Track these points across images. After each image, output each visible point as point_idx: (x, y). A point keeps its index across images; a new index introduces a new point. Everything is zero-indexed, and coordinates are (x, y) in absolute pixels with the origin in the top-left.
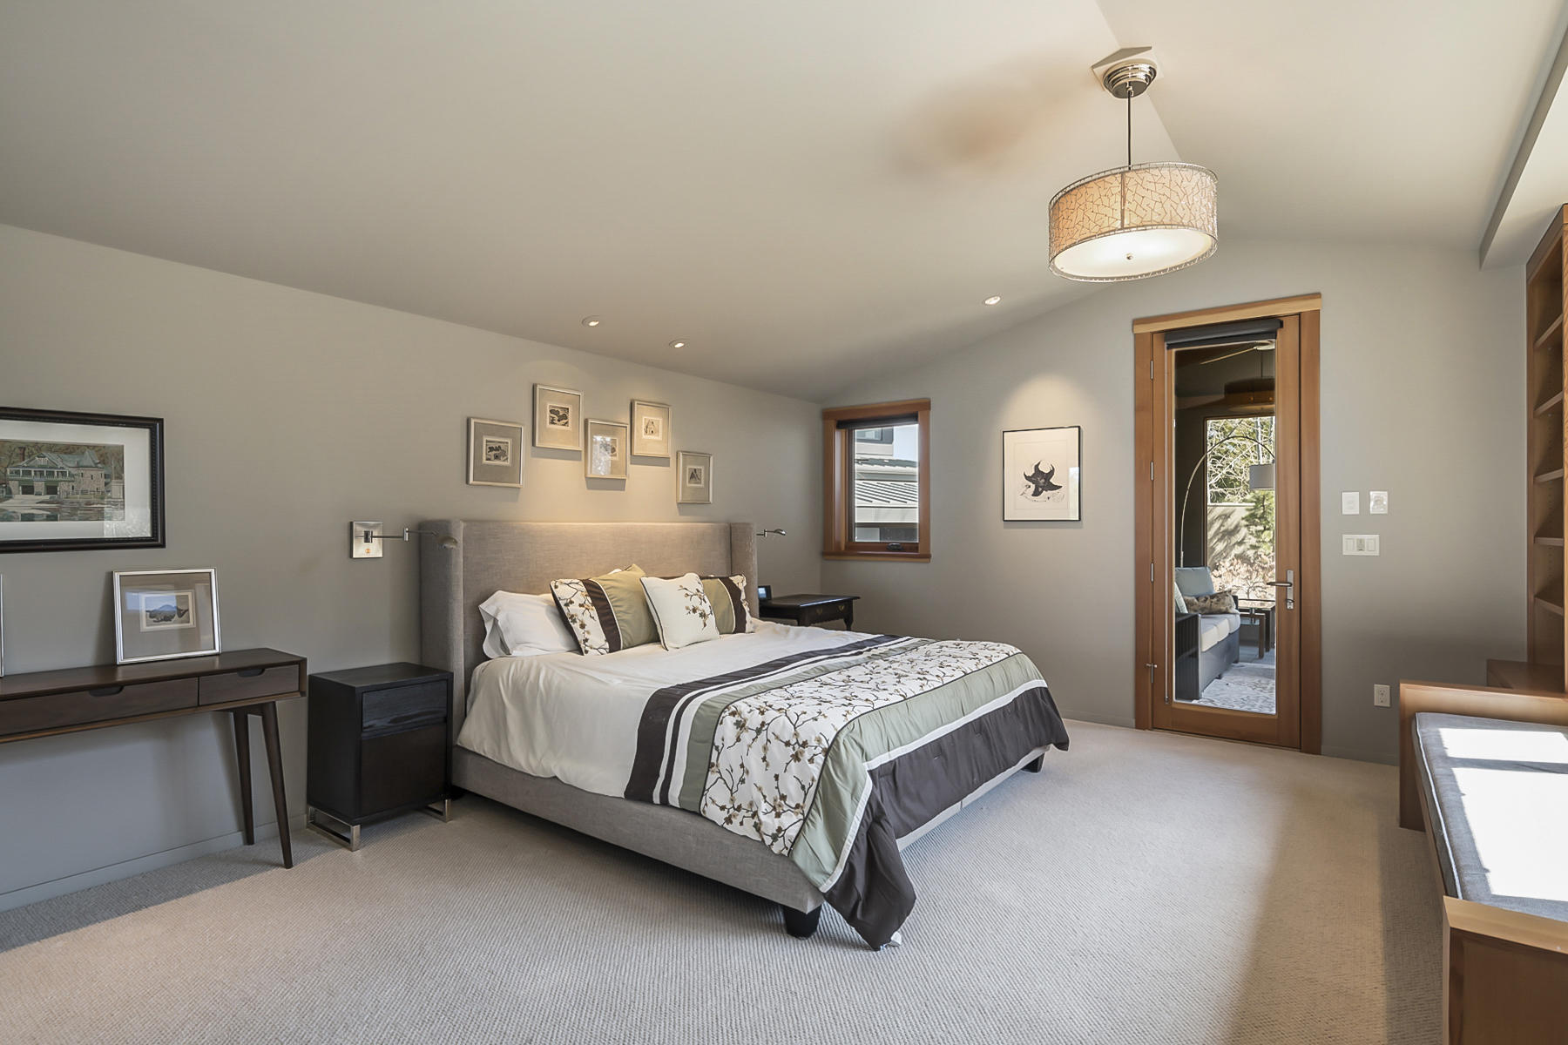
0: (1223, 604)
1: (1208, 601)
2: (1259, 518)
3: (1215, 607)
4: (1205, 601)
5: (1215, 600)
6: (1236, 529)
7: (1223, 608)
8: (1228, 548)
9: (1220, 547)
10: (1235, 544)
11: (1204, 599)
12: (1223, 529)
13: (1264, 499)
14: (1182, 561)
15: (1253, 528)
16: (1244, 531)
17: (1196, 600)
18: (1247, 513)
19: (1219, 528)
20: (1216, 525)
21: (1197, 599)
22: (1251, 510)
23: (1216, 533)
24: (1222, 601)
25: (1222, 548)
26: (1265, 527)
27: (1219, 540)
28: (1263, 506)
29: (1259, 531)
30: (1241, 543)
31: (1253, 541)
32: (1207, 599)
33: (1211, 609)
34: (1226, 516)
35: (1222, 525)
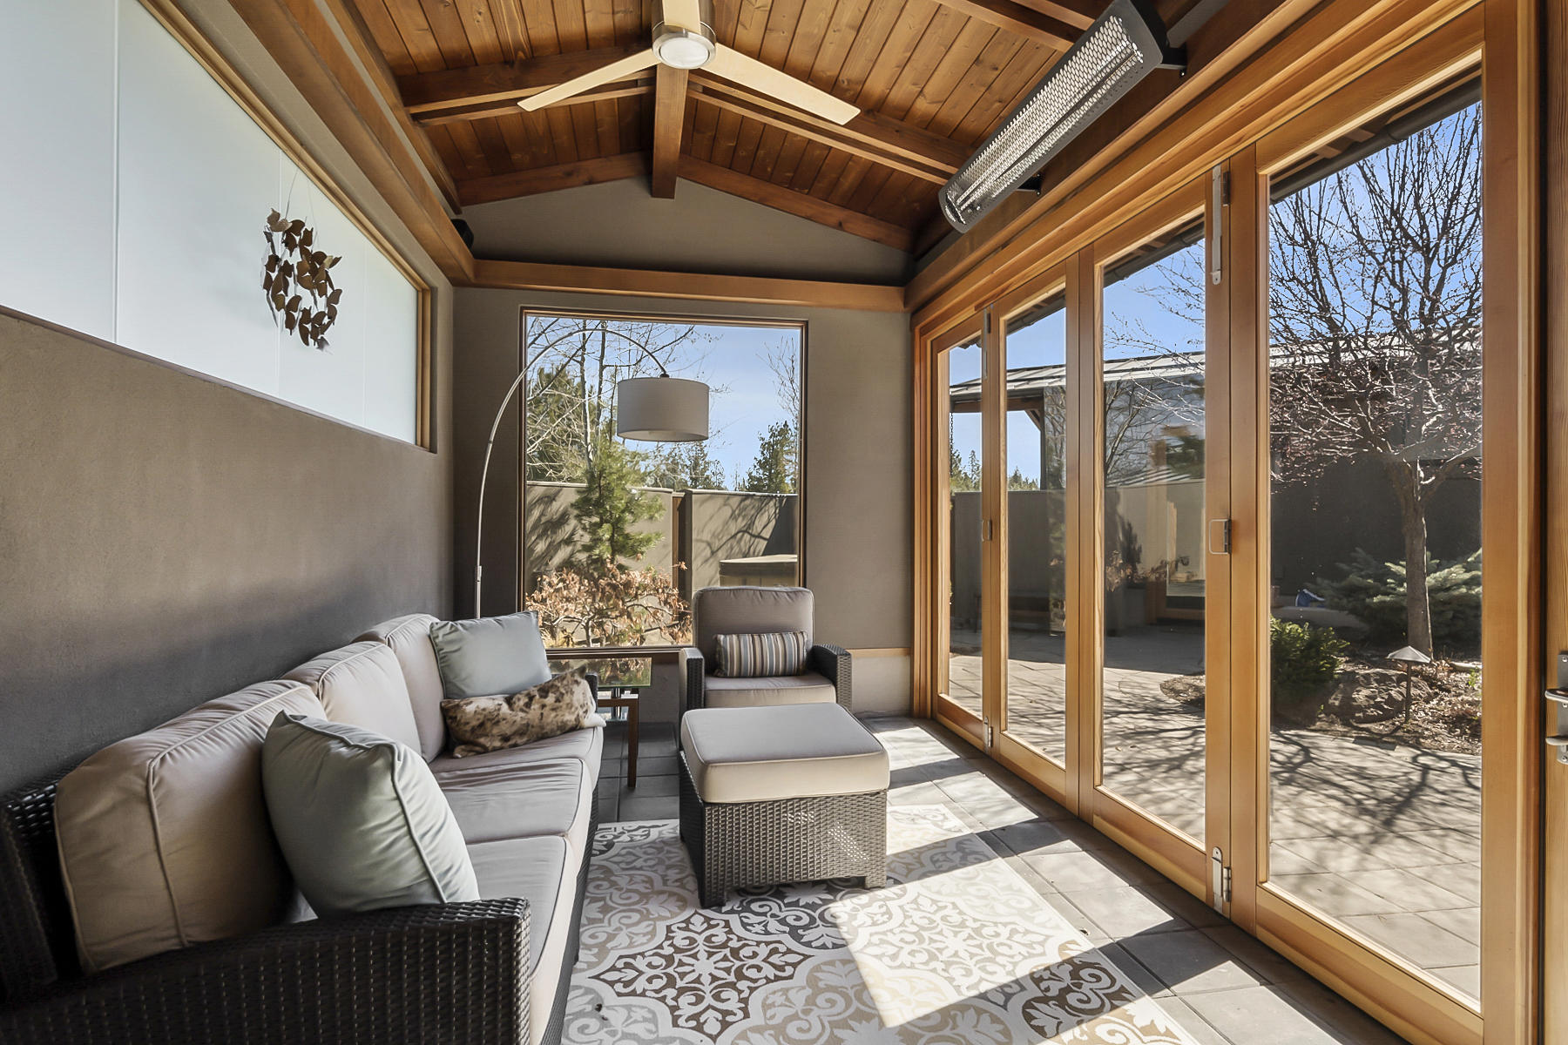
0: (570, 706)
1: (535, 706)
2: (594, 505)
3: (551, 718)
4: (528, 705)
5: (551, 699)
6: (563, 519)
7: (570, 718)
8: (552, 549)
9: (541, 547)
10: (560, 543)
11: (524, 700)
12: (544, 520)
13: (600, 476)
14: (479, 584)
15: (586, 521)
16: (573, 522)
17: (505, 707)
18: (578, 497)
19: (540, 518)
20: (536, 513)
21: (509, 701)
22: (584, 492)
23: (535, 527)
24: (567, 698)
25: (544, 548)
26: (601, 519)
27: (540, 537)
28: (600, 487)
29: (595, 524)
30: (569, 541)
31: (587, 539)
32: (531, 698)
33: (542, 728)
34: (549, 499)
35: (542, 514)
